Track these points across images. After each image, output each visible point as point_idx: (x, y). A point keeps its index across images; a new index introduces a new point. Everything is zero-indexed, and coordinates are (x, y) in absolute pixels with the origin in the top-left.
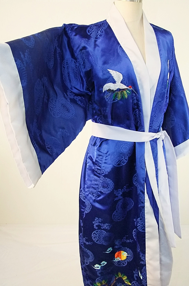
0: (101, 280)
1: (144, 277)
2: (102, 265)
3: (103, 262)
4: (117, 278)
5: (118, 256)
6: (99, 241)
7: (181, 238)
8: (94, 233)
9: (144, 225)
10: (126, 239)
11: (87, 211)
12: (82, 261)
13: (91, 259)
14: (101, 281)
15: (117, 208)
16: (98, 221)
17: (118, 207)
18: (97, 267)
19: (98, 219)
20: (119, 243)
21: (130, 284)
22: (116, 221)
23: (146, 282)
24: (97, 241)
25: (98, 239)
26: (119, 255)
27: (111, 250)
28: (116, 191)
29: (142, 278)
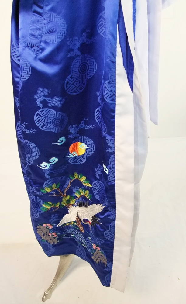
0: (51, 183)
1: (111, 171)
2: (52, 163)
3: (53, 159)
4: (72, 181)
5: (73, 150)
6: (45, 126)
7: (157, 124)
8: (38, 114)
9: (114, 93)
10: (85, 125)
11: (25, 77)
12: (23, 163)
13: (35, 155)
14: (51, 185)
15: (72, 71)
16: (42, 94)
17: (73, 69)
18: (45, 166)
19: (43, 90)
20: (75, 130)
21: (90, 186)
22: (71, 94)
23: (113, 176)
24: (42, 127)
25: (44, 122)
26: (75, 148)
27: (64, 140)
28: (71, 39)
29: (107, 173)
